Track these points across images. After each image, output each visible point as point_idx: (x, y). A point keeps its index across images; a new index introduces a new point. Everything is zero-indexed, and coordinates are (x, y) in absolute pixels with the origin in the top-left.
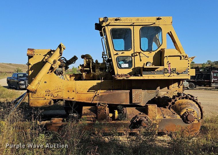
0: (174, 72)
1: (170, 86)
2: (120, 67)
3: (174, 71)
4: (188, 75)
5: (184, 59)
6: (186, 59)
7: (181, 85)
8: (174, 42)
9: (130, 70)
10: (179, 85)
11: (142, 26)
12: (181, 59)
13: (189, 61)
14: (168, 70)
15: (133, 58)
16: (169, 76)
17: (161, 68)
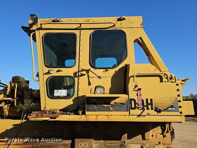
0: (150, 106)
1: (146, 134)
2: (51, 95)
3: (149, 104)
4: (178, 114)
5: (168, 81)
6: (172, 82)
7: (167, 132)
8: (148, 54)
9: (70, 102)
10: (163, 130)
11: (94, 30)
12: (161, 81)
13: (177, 85)
14: (137, 102)
15: (76, 79)
16: (139, 116)
17: (122, 98)
